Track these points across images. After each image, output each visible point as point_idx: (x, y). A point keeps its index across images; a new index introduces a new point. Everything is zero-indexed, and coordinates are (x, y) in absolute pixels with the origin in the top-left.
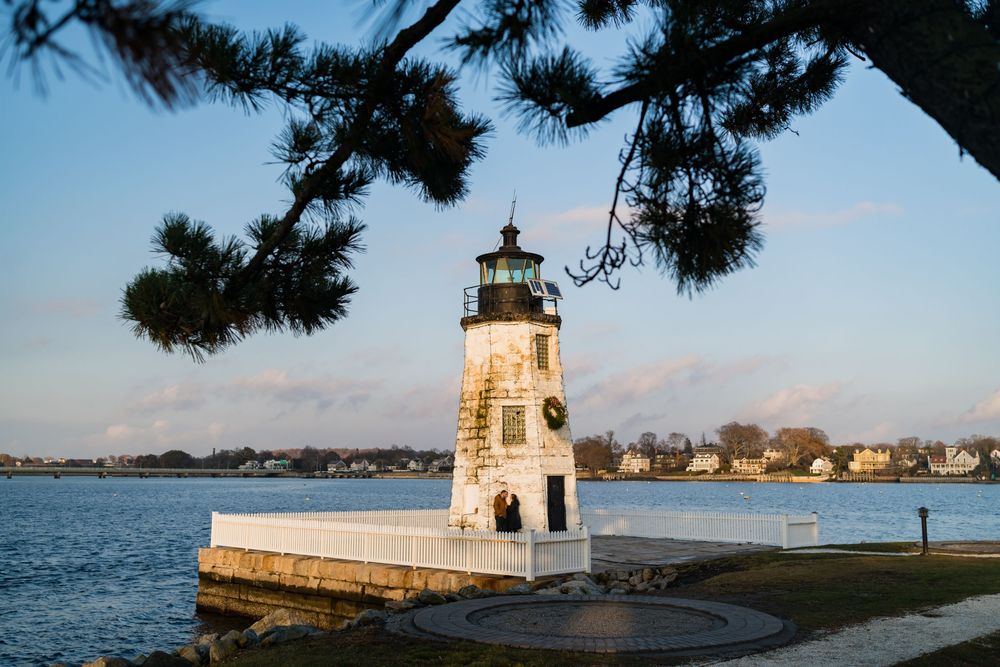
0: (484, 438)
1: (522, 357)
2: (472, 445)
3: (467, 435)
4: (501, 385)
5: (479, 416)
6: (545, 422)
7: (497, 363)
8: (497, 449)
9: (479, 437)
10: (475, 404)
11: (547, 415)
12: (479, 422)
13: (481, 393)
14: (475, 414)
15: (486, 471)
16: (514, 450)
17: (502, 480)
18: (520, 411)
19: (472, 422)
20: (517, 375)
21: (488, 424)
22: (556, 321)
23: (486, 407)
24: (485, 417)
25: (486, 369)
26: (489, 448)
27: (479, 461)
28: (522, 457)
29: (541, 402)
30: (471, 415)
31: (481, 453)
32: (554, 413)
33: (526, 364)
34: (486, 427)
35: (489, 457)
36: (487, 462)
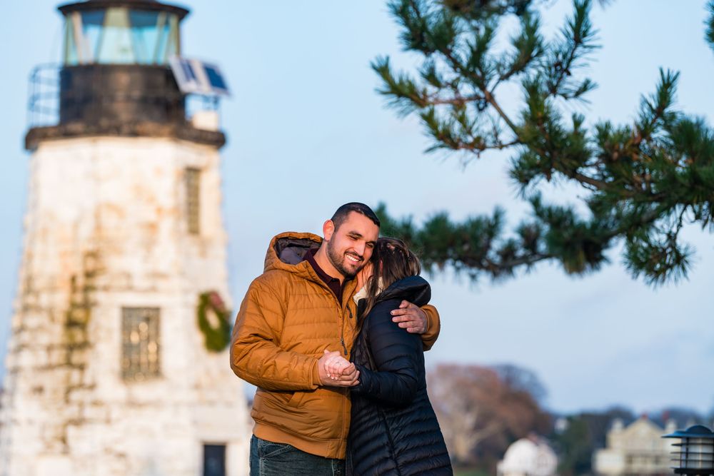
0: (82, 367)
1: (159, 210)
2: (53, 381)
3: (43, 358)
4: (115, 263)
5: (71, 324)
6: (199, 338)
7: (110, 221)
8: (110, 388)
9: (69, 364)
10: (61, 300)
11: (203, 324)
12: (71, 337)
13: (73, 279)
14: (61, 318)
15: (86, 431)
16: (143, 390)
17: (119, 448)
18: (152, 316)
19: (57, 334)
20: (149, 244)
21: (91, 339)
22: (217, 140)
23: (87, 306)
24: (82, 326)
25: (86, 230)
26: (92, 387)
27: (72, 412)
28: (157, 404)
29: (194, 300)
30: (53, 319)
31: (75, 396)
32: (213, 320)
33: (167, 226)
34: (84, 345)
35: (96, 403)
36: (89, 412)
